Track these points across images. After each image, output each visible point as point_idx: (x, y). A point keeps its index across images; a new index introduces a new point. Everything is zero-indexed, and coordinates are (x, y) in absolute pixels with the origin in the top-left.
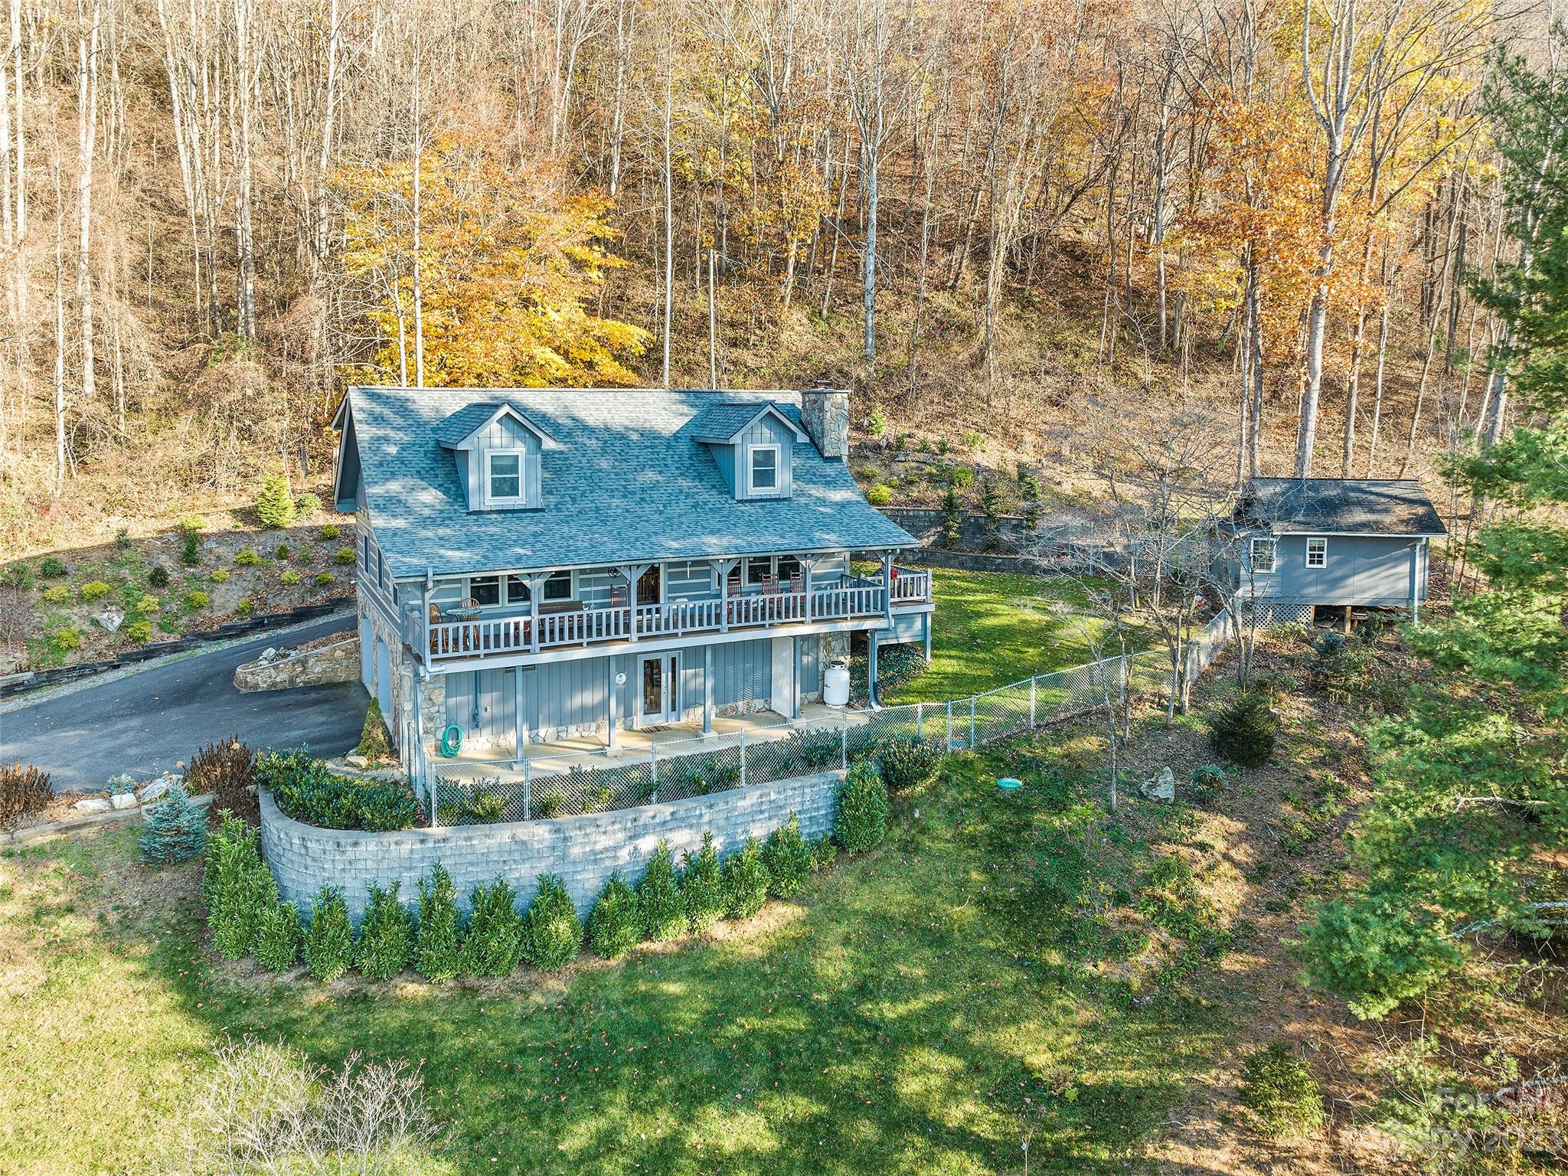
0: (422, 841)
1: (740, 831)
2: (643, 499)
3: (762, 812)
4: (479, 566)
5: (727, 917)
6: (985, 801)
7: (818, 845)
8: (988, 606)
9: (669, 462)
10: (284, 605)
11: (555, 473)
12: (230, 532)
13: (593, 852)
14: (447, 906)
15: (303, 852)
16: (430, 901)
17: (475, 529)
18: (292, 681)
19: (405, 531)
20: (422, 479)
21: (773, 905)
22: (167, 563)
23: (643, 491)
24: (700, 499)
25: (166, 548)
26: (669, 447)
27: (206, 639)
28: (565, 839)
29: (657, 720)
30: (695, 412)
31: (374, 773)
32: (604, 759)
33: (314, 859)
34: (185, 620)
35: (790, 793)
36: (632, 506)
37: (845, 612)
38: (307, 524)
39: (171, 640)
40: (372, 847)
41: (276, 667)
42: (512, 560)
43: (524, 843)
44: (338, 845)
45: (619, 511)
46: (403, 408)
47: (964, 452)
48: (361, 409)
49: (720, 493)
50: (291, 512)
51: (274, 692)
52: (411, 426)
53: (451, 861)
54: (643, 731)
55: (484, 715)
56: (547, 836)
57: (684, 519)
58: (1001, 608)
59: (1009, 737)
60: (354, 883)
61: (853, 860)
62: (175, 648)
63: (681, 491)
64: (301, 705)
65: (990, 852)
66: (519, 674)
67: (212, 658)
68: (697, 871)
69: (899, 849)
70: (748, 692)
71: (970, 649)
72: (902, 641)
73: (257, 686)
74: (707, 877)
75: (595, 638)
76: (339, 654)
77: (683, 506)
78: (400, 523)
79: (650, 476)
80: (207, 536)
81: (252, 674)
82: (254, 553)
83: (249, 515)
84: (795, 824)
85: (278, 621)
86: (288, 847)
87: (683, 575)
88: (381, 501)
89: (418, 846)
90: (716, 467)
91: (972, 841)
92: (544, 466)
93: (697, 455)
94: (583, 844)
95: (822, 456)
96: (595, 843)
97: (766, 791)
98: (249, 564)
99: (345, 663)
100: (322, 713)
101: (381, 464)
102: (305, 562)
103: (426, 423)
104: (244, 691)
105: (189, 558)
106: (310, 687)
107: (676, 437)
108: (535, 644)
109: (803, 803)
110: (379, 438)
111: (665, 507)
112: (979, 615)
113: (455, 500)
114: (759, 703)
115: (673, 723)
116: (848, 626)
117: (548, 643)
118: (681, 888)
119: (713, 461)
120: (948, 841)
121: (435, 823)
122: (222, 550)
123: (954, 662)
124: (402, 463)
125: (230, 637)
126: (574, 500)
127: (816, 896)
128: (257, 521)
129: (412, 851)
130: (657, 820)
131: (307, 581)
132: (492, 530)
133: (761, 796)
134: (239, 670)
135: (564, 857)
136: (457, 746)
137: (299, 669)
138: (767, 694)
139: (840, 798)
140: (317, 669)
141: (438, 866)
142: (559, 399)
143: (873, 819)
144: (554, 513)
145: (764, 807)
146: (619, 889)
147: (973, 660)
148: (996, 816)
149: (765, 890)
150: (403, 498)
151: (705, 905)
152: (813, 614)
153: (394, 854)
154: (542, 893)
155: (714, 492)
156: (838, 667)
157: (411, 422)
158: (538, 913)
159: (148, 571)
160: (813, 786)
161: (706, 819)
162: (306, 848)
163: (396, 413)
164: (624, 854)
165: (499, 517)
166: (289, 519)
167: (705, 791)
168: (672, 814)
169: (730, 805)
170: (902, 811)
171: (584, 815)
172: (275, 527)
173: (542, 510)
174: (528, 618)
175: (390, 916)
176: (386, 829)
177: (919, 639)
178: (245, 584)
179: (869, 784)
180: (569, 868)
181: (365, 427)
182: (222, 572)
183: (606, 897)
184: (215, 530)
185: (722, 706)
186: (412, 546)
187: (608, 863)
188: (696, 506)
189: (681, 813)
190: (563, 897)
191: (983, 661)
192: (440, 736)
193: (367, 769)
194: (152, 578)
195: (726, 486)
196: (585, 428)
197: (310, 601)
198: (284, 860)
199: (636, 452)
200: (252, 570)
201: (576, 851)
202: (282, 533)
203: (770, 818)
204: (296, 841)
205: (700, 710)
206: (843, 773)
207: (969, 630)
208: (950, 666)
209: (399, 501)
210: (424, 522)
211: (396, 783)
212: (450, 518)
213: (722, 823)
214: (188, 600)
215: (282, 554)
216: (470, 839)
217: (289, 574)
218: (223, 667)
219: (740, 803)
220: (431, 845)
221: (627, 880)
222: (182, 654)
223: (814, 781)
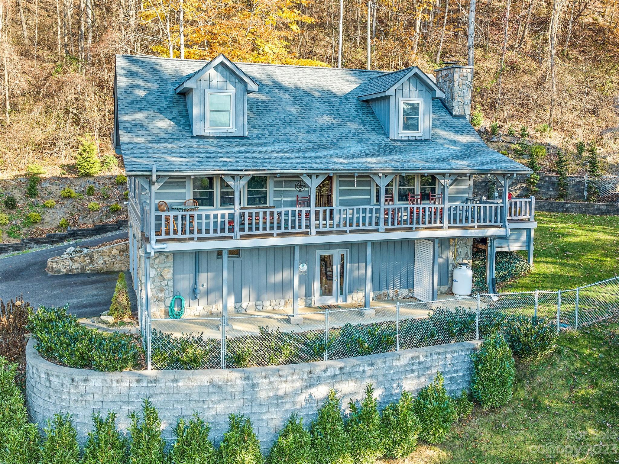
0: (138, 381)
1: (395, 385)
2: (322, 135)
3: (412, 371)
4: (194, 168)
5: (385, 457)
6: (592, 370)
7: (458, 400)
8: (570, 230)
9: (341, 112)
10: (89, 224)
11: (258, 115)
12: (59, 178)
13: (277, 397)
14: (153, 436)
15: (48, 385)
16: (139, 431)
17: (195, 146)
18: (83, 268)
19: (143, 145)
20: (161, 113)
21: (423, 448)
22: (17, 194)
23: (322, 129)
24: (363, 137)
25: (18, 186)
26: (341, 103)
27: (37, 243)
28: (253, 385)
29: (331, 301)
30: (360, 81)
31: (117, 329)
32: (288, 325)
33: (55, 391)
34: (24, 230)
35: (435, 357)
36: (314, 139)
37: (473, 222)
38: (108, 174)
39: (15, 242)
40: (98, 383)
41: (72, 259)
42: (220, 165)
43: (220, 387)
44: (73, 380)
45: (304, 141)
46: (154, 70)
47: (537, 137)
48: (123, 68)
49: (379, 134)
50: (98, 166)
51: (70, 275)
52: (157, 80)
53: (160, 398)
54: (319, 308)
55: (201, 289)
56: (238, 382)
57: (351, 148)
58: (579, 232)
59: (604, 321)
60: (84, 412)
61: (486, 414)
62: (17, 248)
63: (350, 131)
64: (84, 283)
65: (602, 412)
66: (225, 256)
67: (37, 254)
68: (361, 418)
69: (524, 407)
70: (397, 281)
71: (562, 258)
72: (512, 249)
73: (59, 271)
74: (369, 423)
75: (283, 230)
76: (115, 251)
77: (351, 140)
78: (141, 140)
79: (327, 119)
80: (45, 179)
81: (57, 262)
82: (73, 191)
83: (72, 168)
84: (441, 382)
85: (84, 233)
86: (38, 380)
87: (351, 183)
88: (128, 126)
89: (134, 385)
90: (375, 117)
91: (586, 402)
92: (250, 109)
93: (361, 109)
94: (269, 390)
95: (451, 114)
96: (278, 389)
97: (416, 354)
98: (69, 197)
99: (119, 258)
100: (96, 288)
101: (132, 102)
102: (105, 197)
103: (168, 79)
104: (51, 274)
105: (32, 192)
106: (94, 273)
107: (346, 97)
108: (237, 233)
109: (445, 366)
110: (133, 86)
111: (338, 141)
112: (563, 235)
113: (184, 128)
114: (405, 292)
115: (340, 302)
116: (475, 232)
117: (247, 233)
118: (347, 431)
119: (373, 113)
120: (565, 402)
121: (149, 367)
122: (53, 188)
123: (551, 266)
124: (148, 102)
125: (53, 242)
126: (271, 133)
127: (457, 443)
128: (76, 172)
129: (129, 388)
130: (328, 373)
131: (105, 209)
132: (209, 147)
133: (412, 359)
134: (49, 260)
135: (252, 400)
136: (181, 313)
137: (88, 261)
138: (410, 285)
139: (477, 364)
140: (100, 262)
141: (148, 403)
142: (264, 69)
143: (504, 382)
144: (256, 140)
145: (414, 368)
146: (296, 430)
147: (565, 265)
148: (603, 383)
149: (416, 436)
150: (145, 124)
151: (367, 446)
152: (449, 222)
153: (115, 391)
154: (232, 430)
155: (374, 133)
156: (464, 267)
157: (157, 78)
158: (228, 446)
159: (5, 199)
160: (453, 352)
161: (368, 373)
162: (50, 381)
163: (147, 72)
164: (302, 399)
165: (215, 141)
166: (96, 170)
167: (367, 352)
168: (341, 369)
169: (388, 364)
170: (525, 376)
171: (270, 367)
172: (88, 175)
173: (247, 138)
174: (232, 212)
175: (107, 442)
176: (109, 370)
177: (524, 248)
178: (65, 210)
179: (501, 352)
180: (256, 410)
181: (124, 79)
182: (51, 201)
183: (285, 436)
184: (50, 176)
185: (378, 293)
186: (146, 153)
187: (288, 406)
188: (360, 141)
189: (348, 369)
190: (249, 435)
191: (573, 266)
192: (168, 303)
193: (113, 325)
194: (6, 203)
195: (384, 130)
196: (282, 87)
197: (106, 221)
198: (35, 390)
199: (317, 105)
200: (70, 201)
201: (263, 395)
202: (92, 179)
203: (419, 377)
204: (43, 376)
205: (361, 294)
206: (477, 343)
207: (558, 245)
208: (548, 269)
209: (142, 127)
210: (158, 140)
211: (131, 336)
212: (179, 140)
213: (381, 378)
214: (28, 218)
215: (91, 192)
216: (176, 381)
217: (93, 203)
218: (40, 259)
219: (395, 363)
220: (145, 384)
221: (303, 421)
222: (21, 252)
223: (455, 348)
